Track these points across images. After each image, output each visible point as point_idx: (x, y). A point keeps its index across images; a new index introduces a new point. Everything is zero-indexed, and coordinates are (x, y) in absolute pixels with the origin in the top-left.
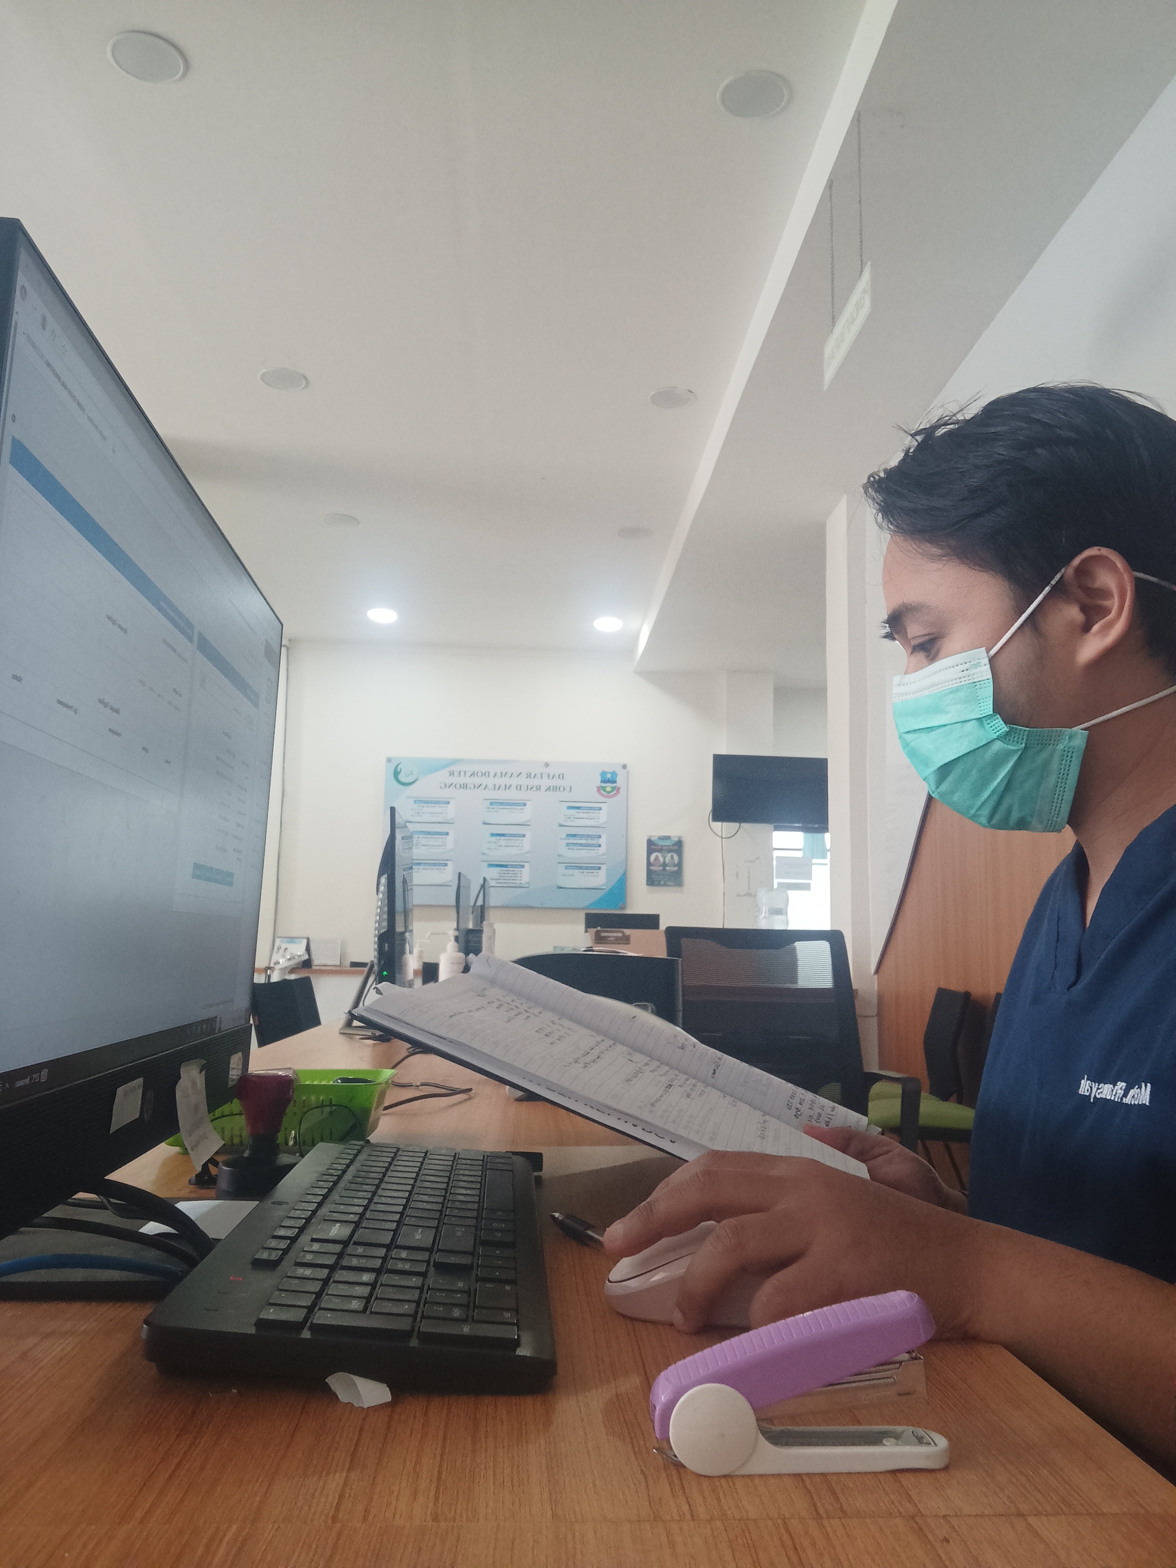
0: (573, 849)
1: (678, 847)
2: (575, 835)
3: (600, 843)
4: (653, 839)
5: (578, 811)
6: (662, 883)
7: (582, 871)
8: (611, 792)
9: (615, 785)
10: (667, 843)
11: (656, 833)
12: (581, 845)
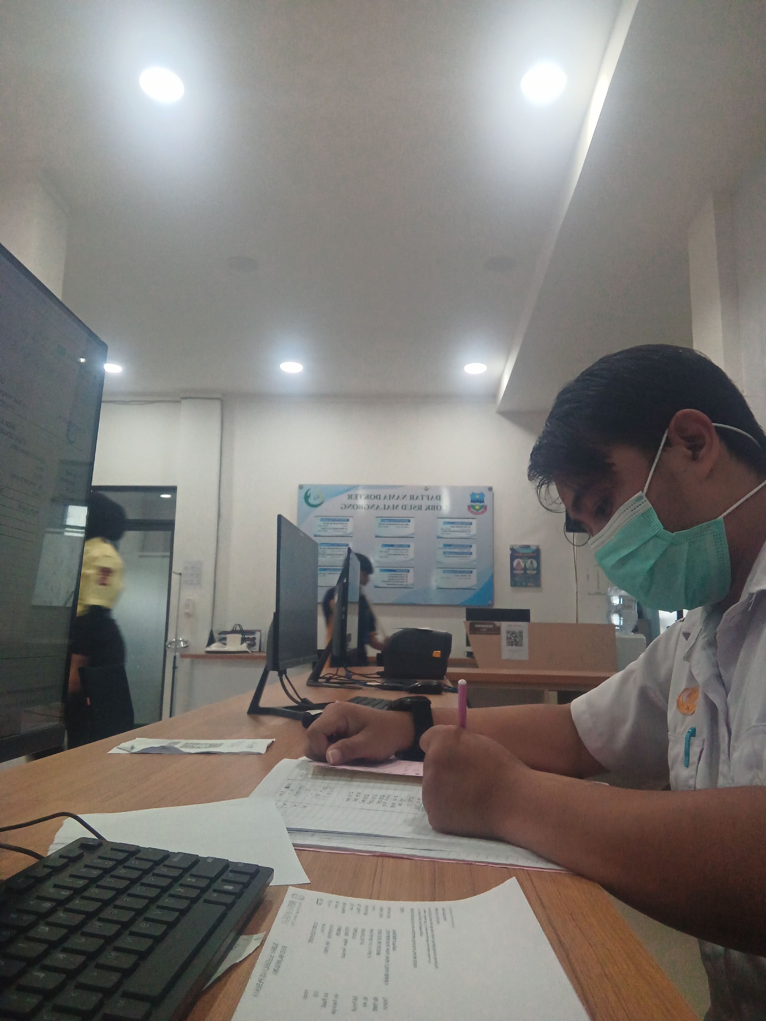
0: (449, 557)
1: (536, 554)
2: (450, 545)
3: (471, 552)
4: (515, 548)
5: (452, 525)
6: (524, 584)
7: (456, 574)
8: (480, 509)
9: (481, 504)
10: (528, 551)
11: (518, 542)
12: (454, 553)
